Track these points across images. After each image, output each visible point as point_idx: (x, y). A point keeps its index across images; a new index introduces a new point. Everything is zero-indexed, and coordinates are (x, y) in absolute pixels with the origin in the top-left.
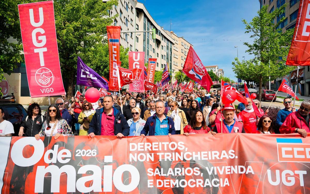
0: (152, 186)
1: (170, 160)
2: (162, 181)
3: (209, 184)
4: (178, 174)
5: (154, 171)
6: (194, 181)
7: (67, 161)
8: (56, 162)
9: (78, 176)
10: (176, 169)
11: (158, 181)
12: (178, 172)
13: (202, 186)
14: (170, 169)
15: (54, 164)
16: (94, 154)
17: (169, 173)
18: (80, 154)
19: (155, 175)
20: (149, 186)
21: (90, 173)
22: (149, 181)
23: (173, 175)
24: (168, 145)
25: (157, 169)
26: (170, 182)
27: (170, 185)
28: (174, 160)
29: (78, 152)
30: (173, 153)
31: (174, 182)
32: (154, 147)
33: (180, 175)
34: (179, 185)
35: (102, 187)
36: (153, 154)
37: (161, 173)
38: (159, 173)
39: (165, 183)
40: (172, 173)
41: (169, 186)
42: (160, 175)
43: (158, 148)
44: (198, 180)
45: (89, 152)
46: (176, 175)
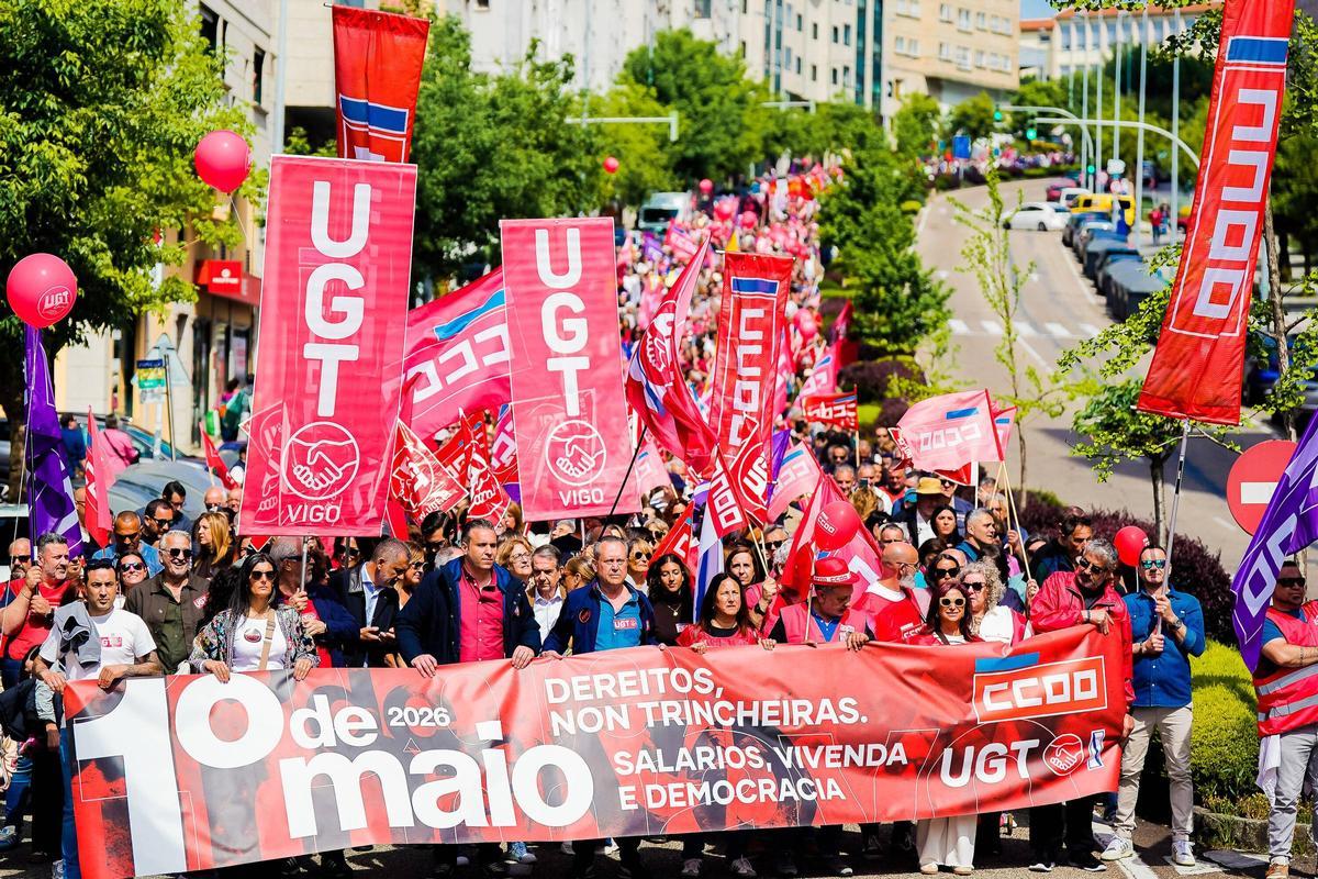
0: (635, 807)
1: (680, 723)
2: (661, 789)
3: (792, 793)
4: (705, 765)
5: (634, 760)
6: (752, 784)
7: (370, 739)
8: (333, 743)
9: (414, 781)
10: (699, 750)
11: (649, 788)
12: (705, 759)
13: (774, 799)
14: (683, 751)
15: (332, 749)
16: (442, 720)
17: (680, 764)
18: (402, 719)
19: (638, 771)
20: (625, 807)
21: (446, 772)
22: (622, 790)
23: (693, 768)
24: (667, 677)
25: (644, 753)
26: (685, 790)
27: (685, 798)
28: (690, 722)
29: (396, 713)
30: (687, 703)
31: (698, 789)
32: (623, 684)
33: (712, 767)
34: (712, 799)
35: (488, 812)
36: (624, 708)
37: (656, 765)
38: (650, 765)
39: (673, 795)
40: (690, 763)
41: (683, 804)
42: (654, 770)
43: (638, 686)
44: (762, 782)
45: (426, 714)
46: (701, 767)
